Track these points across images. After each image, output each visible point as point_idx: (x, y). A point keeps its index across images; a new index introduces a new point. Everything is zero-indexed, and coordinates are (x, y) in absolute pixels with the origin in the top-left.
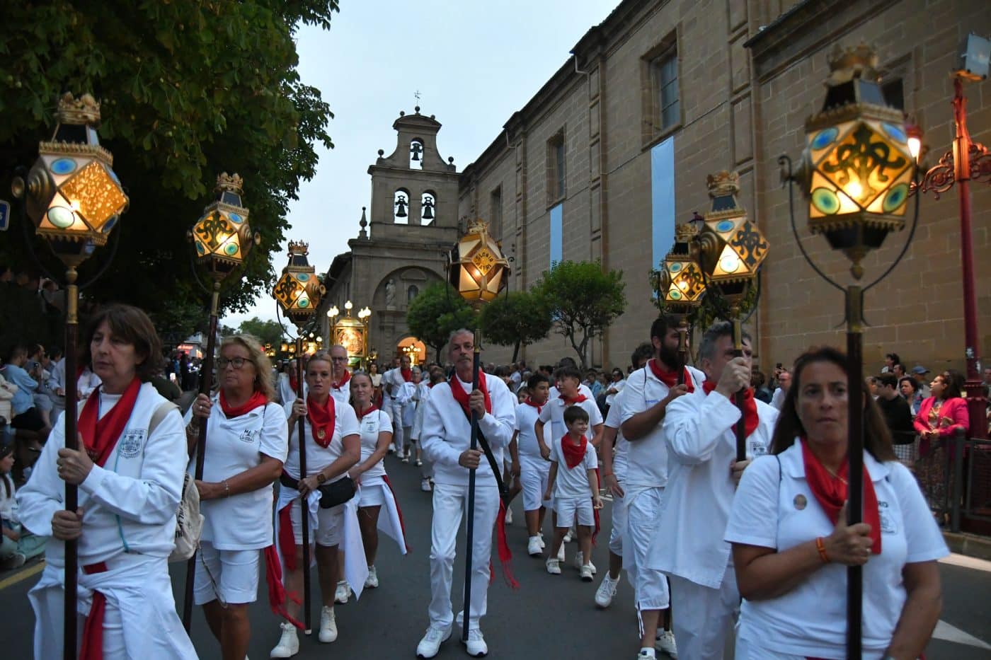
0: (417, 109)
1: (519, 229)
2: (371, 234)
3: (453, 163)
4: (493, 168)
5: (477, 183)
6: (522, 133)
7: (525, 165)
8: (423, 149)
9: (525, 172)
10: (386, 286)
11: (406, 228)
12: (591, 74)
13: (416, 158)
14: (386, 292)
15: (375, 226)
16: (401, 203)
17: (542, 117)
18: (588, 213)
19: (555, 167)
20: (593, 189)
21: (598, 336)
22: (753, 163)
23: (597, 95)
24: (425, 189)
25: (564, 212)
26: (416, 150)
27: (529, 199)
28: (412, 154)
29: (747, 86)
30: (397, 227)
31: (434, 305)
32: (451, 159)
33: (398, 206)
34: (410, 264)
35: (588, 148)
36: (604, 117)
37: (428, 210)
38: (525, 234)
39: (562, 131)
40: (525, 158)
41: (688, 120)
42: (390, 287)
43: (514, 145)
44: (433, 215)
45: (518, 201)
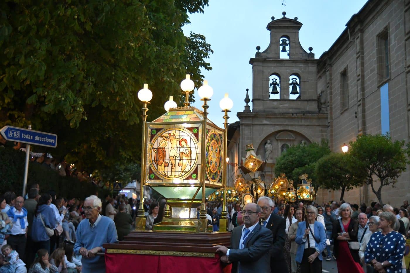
0: (284, 13)
1: (360, 101)
2: (253, 108)
3: (312, 52)
4: (341, 54)
5: (331, 65)
6: (359, 30)
7: (363, 53)
8: (289, 43)
9: (363, 58)
10: (265, 145)
11: (279, 102)
13: (284, 50)
14: (265, 151)
15: (255, 102)
16: (275, 84)
17: (373, 17)
18: (405, 90)
19: (384, 55)
21: (392, 184)
24: (292, 73)
25: (389, 90)
26: (284, 44)
27: (366, 78)
28: (281, 48)
30: (271, 102)
31: (292, 162)
32: (311, 49)
33: (272, 86)
34: (282, 128)
35: (403, 42)
37: (294, 88)
38: (364, 105)
39: (386, 29)
40: (362, 48)
42: (268, 146)
43: (354, 38)
44: (298, 91)
45: (358, 80)
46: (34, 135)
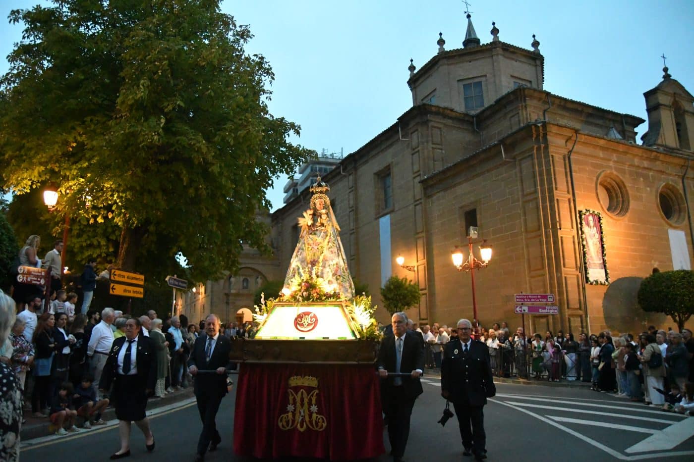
5: (283, 219)
10: (230, 279)
12: (350, 175)
18: (348, 246)
20: (351, 234)
22: (424, 234)
23: (353, 187)
29: (421, 199)
34: (244, 266)
35: (348, 212)
36: (356, 199)
41: (396, 209)
46: (179, 281)
